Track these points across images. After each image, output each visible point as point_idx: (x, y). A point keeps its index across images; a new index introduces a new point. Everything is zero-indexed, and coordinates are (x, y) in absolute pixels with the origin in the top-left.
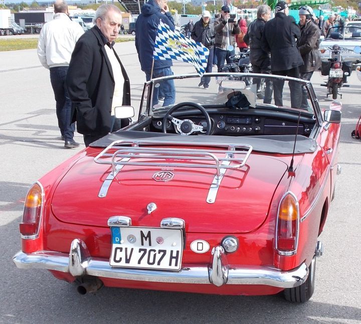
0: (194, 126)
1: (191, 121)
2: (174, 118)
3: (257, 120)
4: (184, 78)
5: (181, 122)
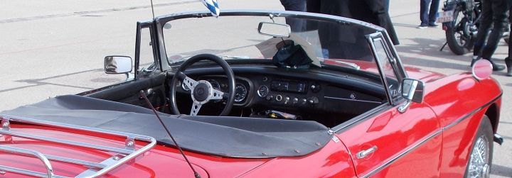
0: (212, 90)
1: (209, 84)
2: (187, 78)
3: (314, 87)
4: (205, 16)
5: (196, 83)
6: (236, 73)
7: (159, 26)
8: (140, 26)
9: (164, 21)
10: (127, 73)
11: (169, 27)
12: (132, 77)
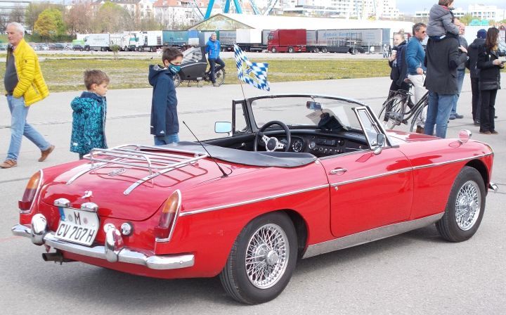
0: (278, 143)
1: (276, 139)
2: (264, 136)
3: (339, 142)
5: (269, 139)
6: (292, 134)
7: (248, 104)
8: (235, 103)
9: (251, 100)
10: (229, 133)
11: (255, 104)
12: (231, 135)
